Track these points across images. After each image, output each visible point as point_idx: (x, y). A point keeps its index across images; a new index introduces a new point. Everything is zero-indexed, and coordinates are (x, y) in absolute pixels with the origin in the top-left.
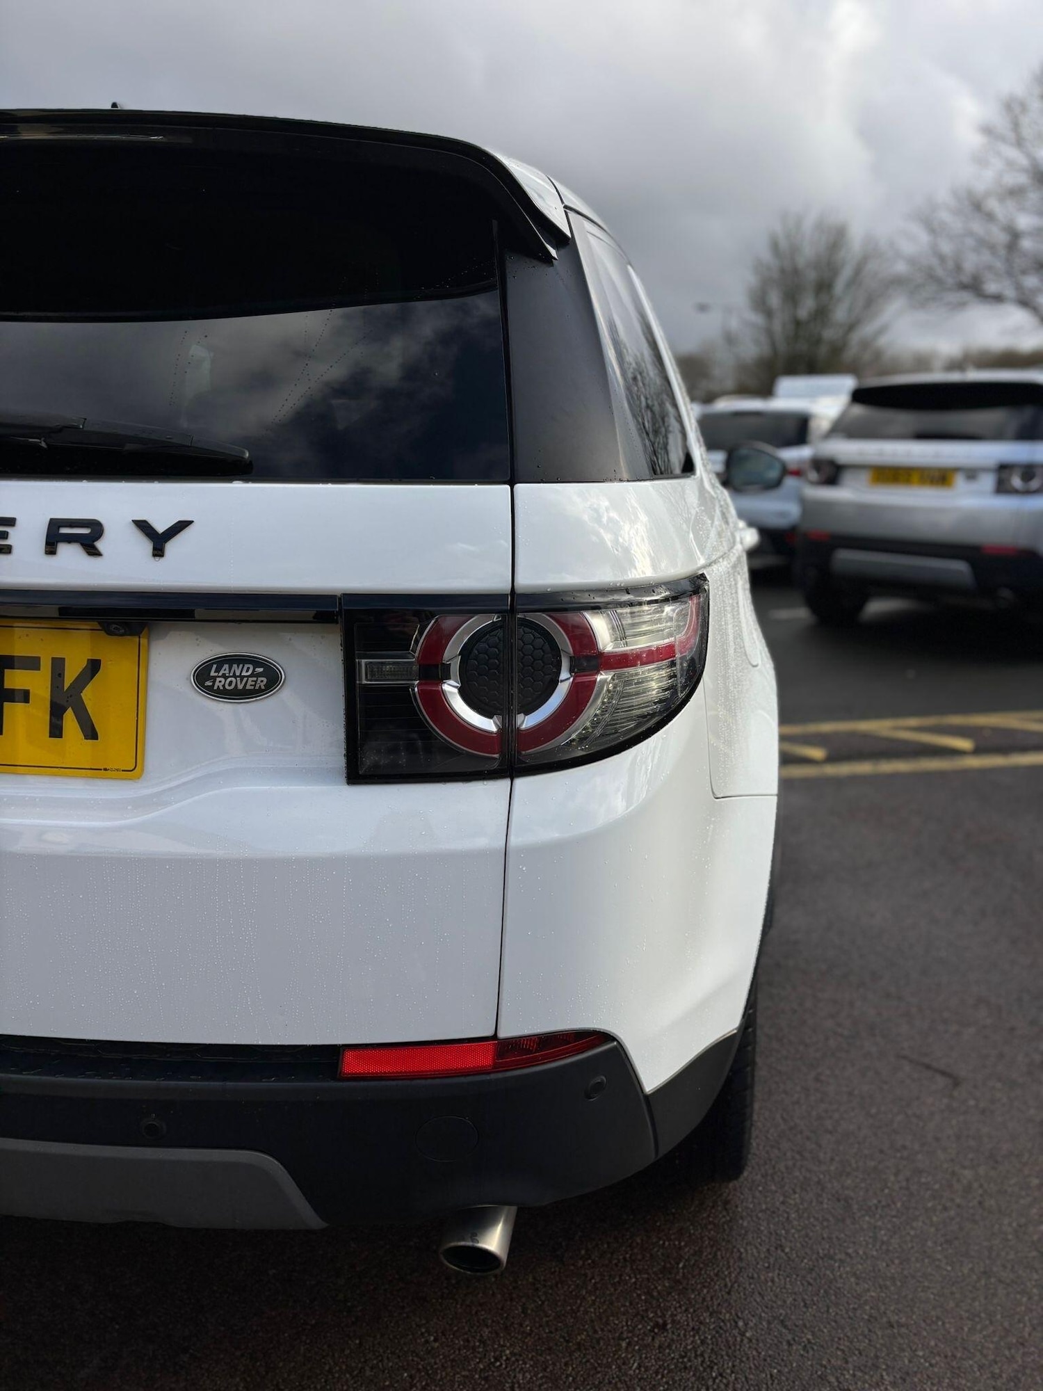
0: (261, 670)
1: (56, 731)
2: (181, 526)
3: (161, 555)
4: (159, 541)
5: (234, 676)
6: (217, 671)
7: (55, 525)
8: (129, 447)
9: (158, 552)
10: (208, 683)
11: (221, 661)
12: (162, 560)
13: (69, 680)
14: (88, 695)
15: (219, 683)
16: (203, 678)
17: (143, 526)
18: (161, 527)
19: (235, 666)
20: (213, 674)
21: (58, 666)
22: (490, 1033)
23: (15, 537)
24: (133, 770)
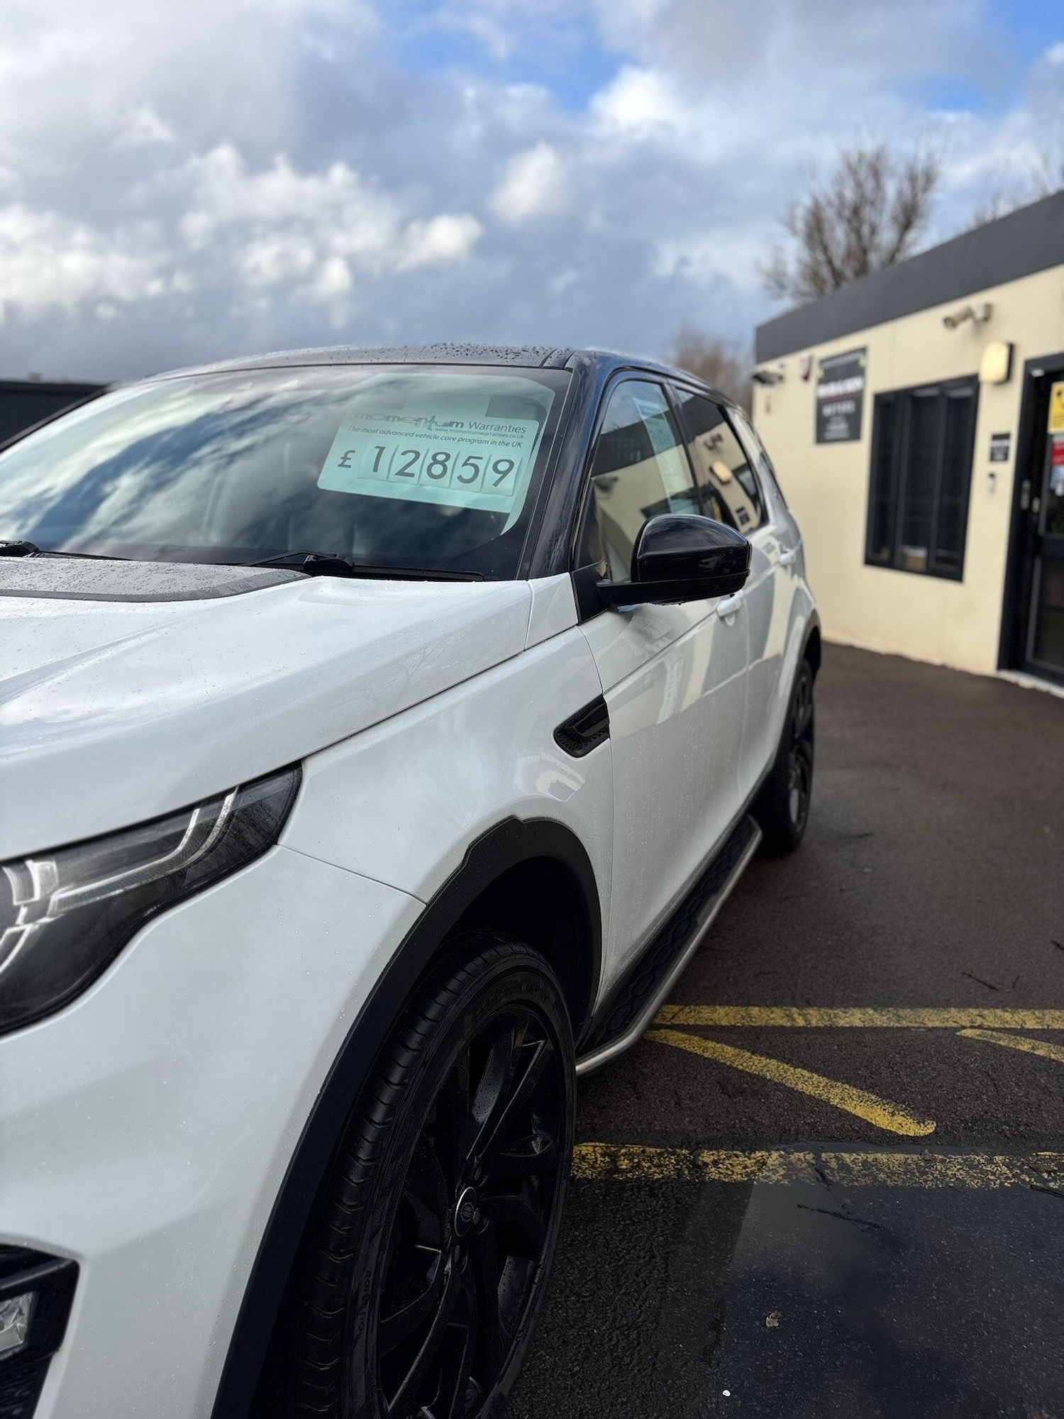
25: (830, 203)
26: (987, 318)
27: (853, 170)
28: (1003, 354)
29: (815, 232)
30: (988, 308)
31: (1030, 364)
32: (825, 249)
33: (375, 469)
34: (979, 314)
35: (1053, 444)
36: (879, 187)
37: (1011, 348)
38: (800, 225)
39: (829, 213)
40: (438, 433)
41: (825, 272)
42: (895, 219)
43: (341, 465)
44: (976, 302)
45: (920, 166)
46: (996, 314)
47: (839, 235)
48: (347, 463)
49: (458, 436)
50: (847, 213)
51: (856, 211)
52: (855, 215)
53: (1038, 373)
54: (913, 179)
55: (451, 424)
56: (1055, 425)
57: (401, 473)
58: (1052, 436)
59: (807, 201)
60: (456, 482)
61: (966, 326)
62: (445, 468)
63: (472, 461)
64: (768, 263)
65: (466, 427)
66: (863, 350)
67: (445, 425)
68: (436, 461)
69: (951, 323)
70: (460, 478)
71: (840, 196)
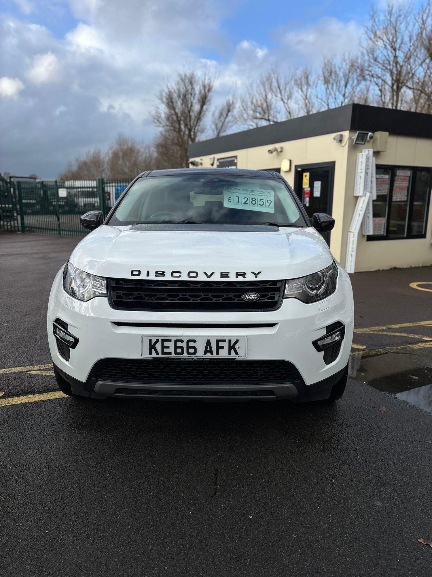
25: (175, 91)
26: (281, 152)
27: (183, 80)
28: (288, 163)
29: (170, 103)
30: (282, 148)
31: (296, 167)
32: (174, 109)
33: (238, 202)
34: (279, 150)
35: (304, 191)
36: (193, 89)
37: (290, 161)
38: (164, 99)
39: (175, 96)
40: (250, 193)
41: (175, 117)
42: (199, 101)
43: (229, 201)
44: (278, 146)
45: (207, 82)
46: (284, 150)
47: (179, 105)
48: (230, 200)
49: (255, 194)
50: (182, 97)
51: (185, 96)
52: (185, 98)
53: (299, 169)
54: (204, 87)
55: (252, 191)
56: (305, 185)
57: (245, 203)
58: (304, 188)
59: (166, 90)
60: (259, 205)
61: (275, 153)
62: (256, 202)
63: (261, 200)
64: (153, 112)
65: (256, 192)
66: (236, 157)
67: (251, 191)
68: (253, 200)
69: (270, 152)
70: (260, 204)
71: (179, 90)
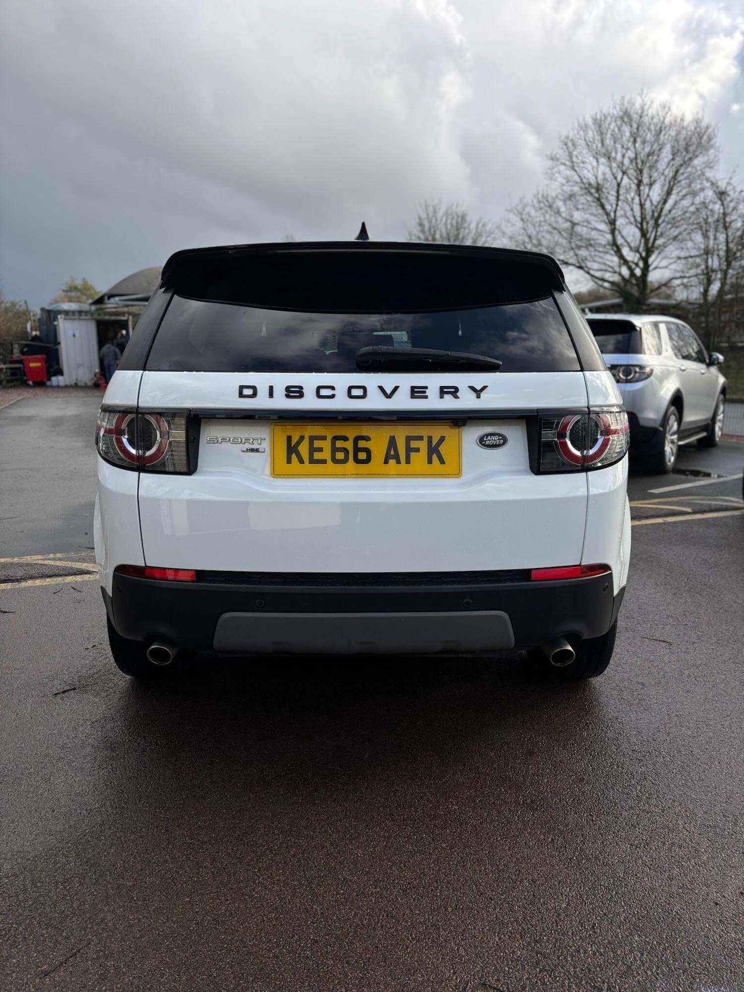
0: (501, 437)
1: (430, 461)
2: (484, 388)
3: (480, 397)
4: (478, 392)
5: (492, 440)
6: (486, 438)
7: (442, 388)
8: (461, 361)
9: (478, 397)
10: (483, 443)
11: (487, 435)
12: (480, 399)
13: (434, 444)
14: (440, 449)
15: (487, 443)
16: (482, 441)
17: (472, 388)
18: (478, 388)
19: (492, 436)
20: (485, 439)
21: (430, 439)
22: (579, 564)
23: (428, 392)
24: (458, 474)
